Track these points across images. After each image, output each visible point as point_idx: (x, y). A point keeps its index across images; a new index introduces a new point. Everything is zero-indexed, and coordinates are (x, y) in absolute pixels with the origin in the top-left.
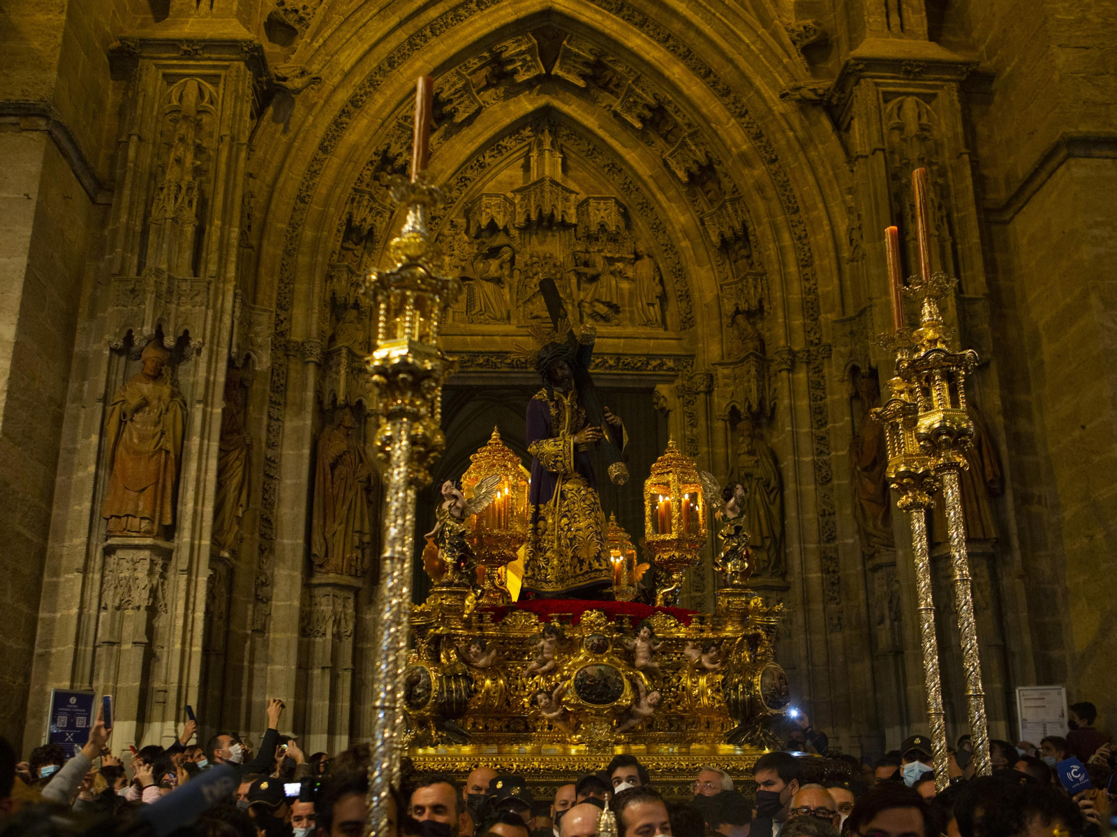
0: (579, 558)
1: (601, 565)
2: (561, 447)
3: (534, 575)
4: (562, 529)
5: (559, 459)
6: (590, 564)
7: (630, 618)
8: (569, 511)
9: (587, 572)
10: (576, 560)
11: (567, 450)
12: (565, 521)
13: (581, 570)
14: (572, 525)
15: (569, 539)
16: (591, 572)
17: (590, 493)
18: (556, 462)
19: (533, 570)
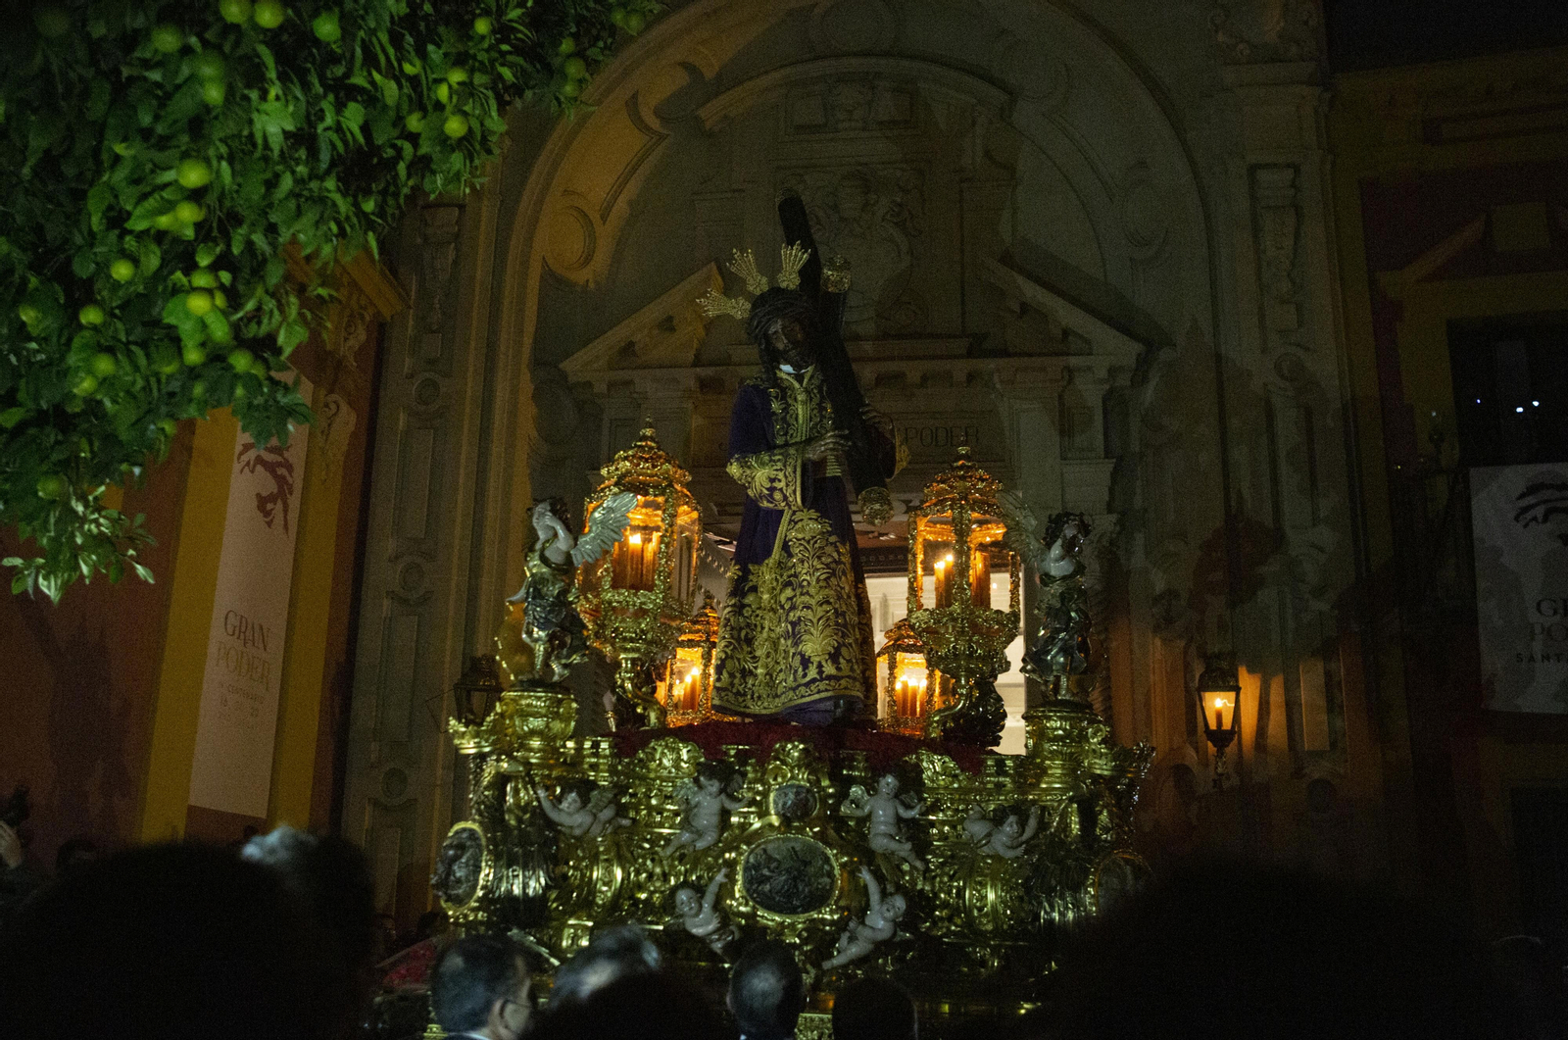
1: (838, 669)
2: (781, 464)
5: (777, 484)
8: (795, 575)
9: (814, 680)
10: (798, 660)
11: (790, 468)
12: (788, 592)
13: (804, 675)
14: (800, 600)
15: (792, 623)
16: (822, 680)
17: (831, 544)
18: (772, 490)
19: (732, 675)
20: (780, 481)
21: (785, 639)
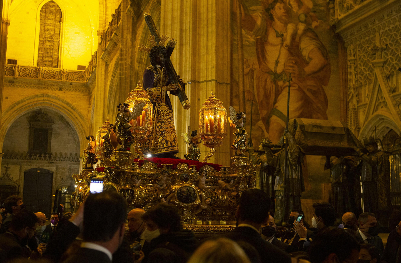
0: (166, 140)
1: (175, 144)
2: (160, 92)
3: (143, 147)
4: (158, 127)
5: (159, 96)
6: (171, 143)
7: (196, 167)
8: (161, 120)
9: (170, 147)
10: (164, 141)
11: (163, 93)
12: (159, 124)
13: (167, 145)
14: (163, 126)
15: (161, 132)
16: (172, 147)
17: (170, 112)
18: (157, 98)
19: (143, 144)
20: (160, 96)
21: (159, 136)
